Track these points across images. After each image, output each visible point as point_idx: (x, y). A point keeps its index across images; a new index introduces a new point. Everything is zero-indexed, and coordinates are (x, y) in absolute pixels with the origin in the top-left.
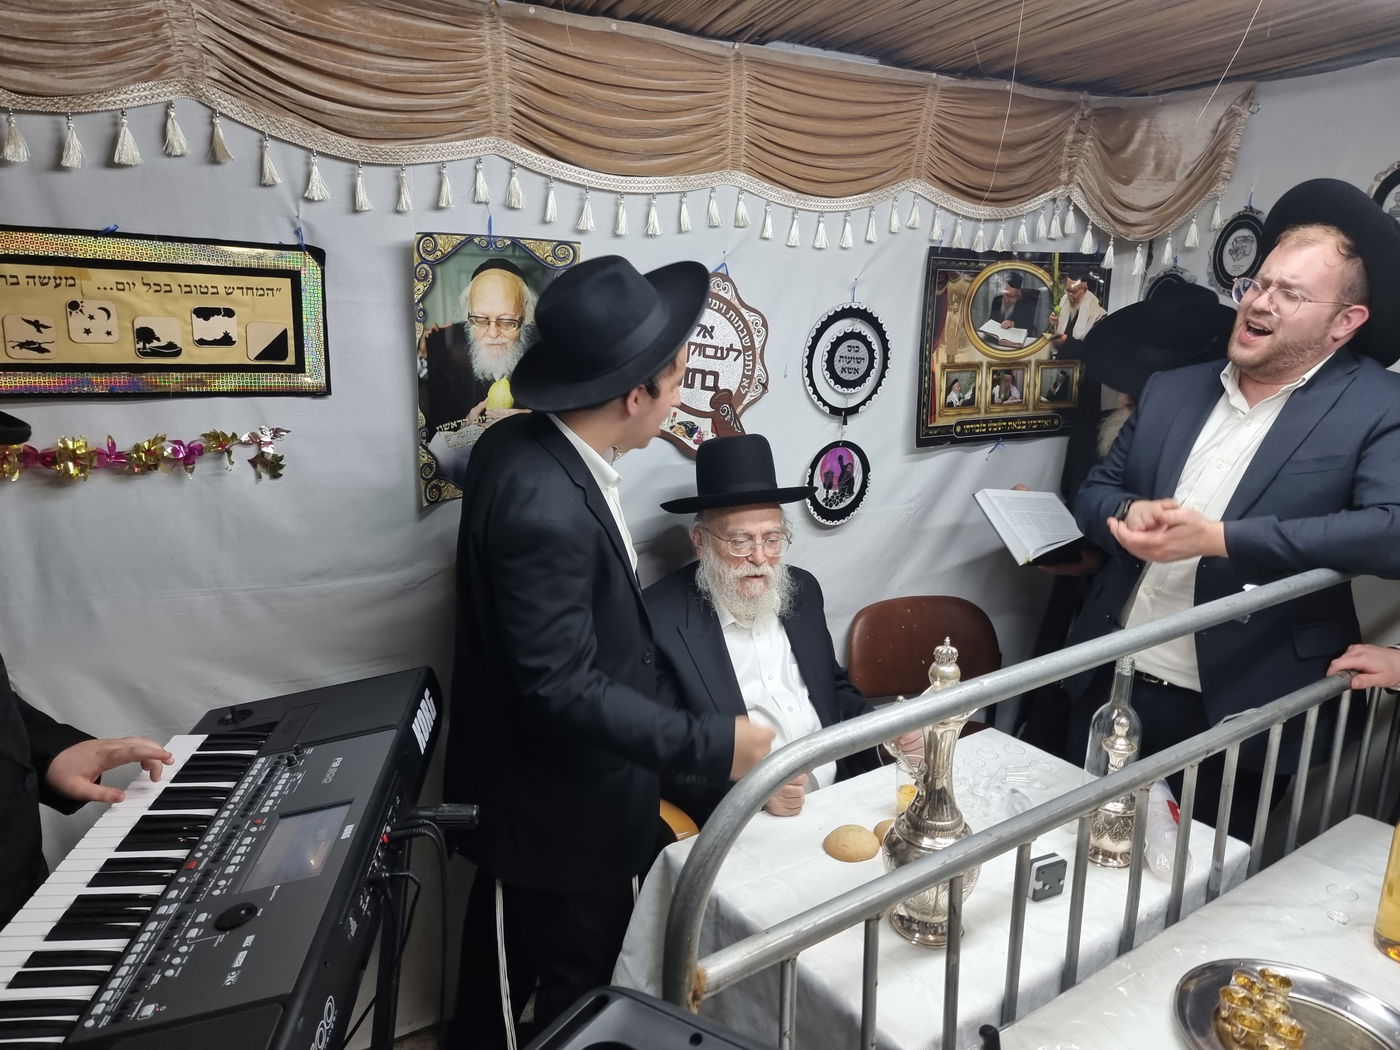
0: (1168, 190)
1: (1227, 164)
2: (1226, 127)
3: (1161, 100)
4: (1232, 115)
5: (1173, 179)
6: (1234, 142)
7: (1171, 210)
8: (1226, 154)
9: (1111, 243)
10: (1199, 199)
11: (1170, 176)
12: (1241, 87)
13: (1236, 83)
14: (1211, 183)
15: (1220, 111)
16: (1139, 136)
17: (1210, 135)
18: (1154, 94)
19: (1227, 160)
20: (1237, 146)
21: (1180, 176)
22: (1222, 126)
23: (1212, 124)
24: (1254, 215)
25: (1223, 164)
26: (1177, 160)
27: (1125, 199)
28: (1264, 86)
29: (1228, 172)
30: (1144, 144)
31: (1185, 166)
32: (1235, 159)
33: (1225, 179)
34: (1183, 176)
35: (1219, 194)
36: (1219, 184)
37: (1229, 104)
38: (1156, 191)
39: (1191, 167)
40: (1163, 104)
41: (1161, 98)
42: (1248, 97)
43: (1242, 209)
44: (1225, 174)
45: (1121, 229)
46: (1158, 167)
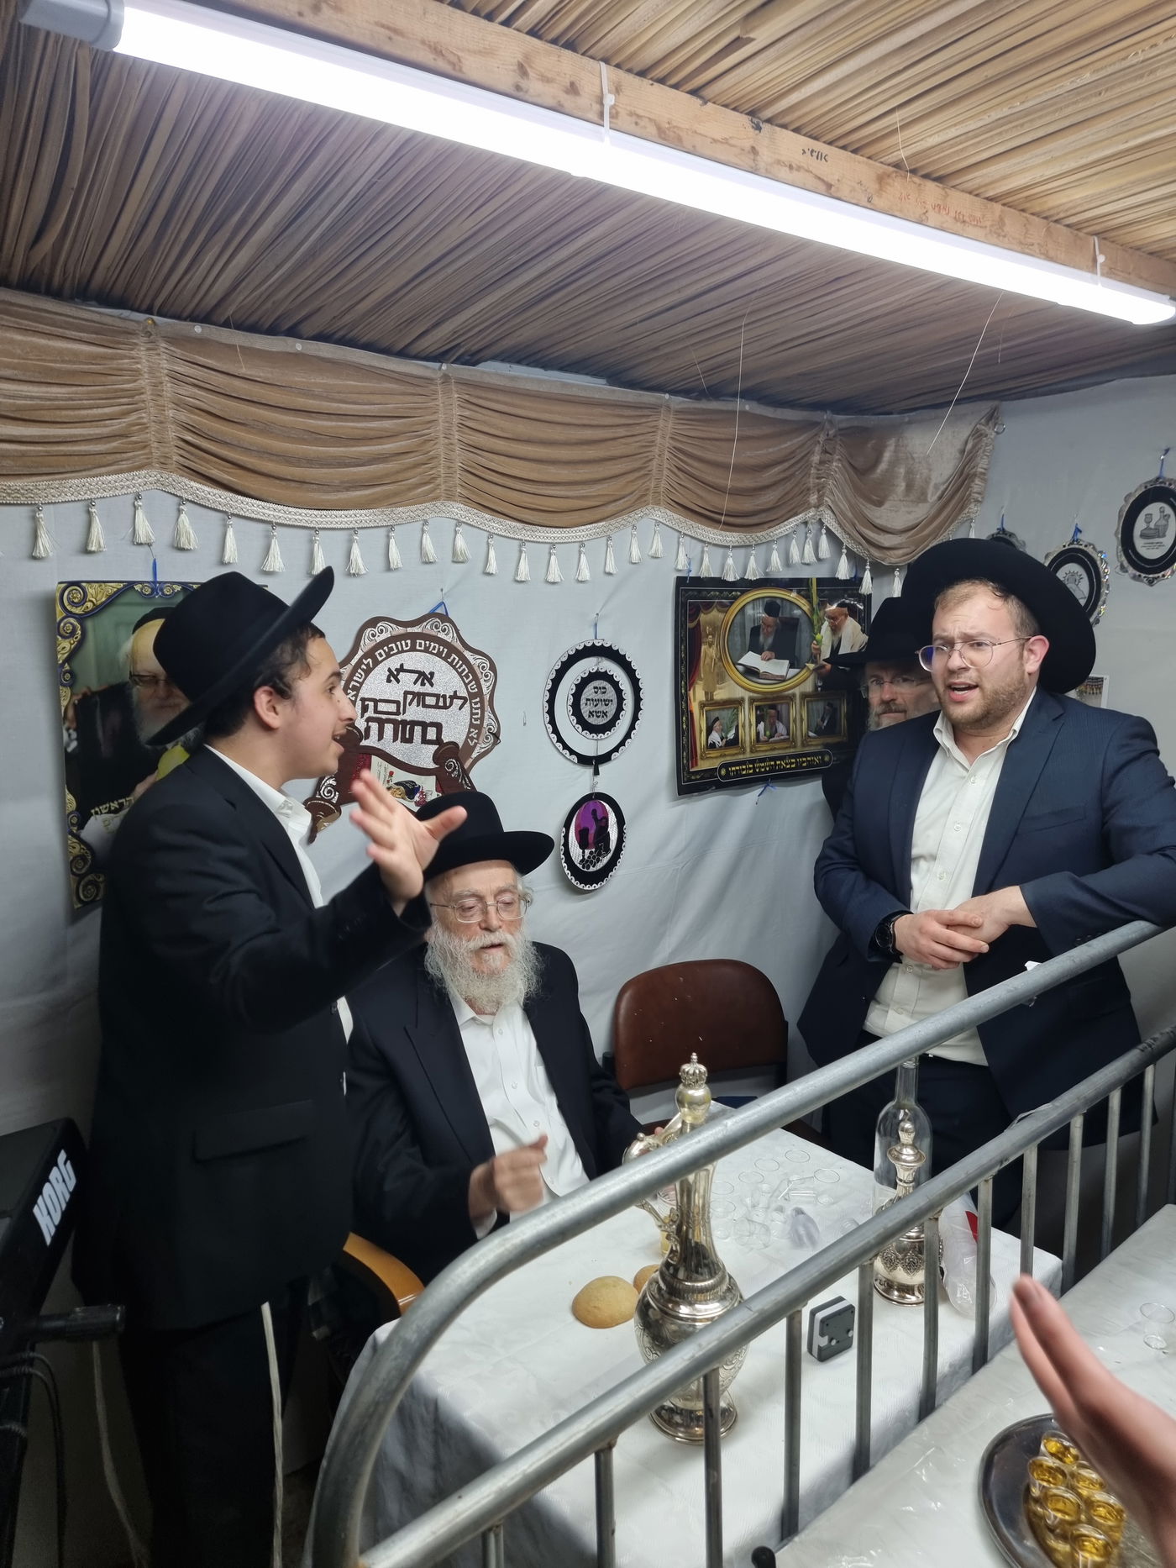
0: (920, 512)
1: (977, 485)
2: (974, 446)
3: (907, 419)
4: (977, 435)
5: (925, 500)
6: (982, 464)
7: (926, 532)
8: (975, 475)
9: (868, 567)
10: (952, 522)
11: (922, 497)
12: (985, 407)
13: (980, 403)
14: (962, 506)
15: (965, 432)
16: (887, 455)
17: (958, 455)
18: (899, 413)
19: (977, 481)
20: (985, 466)
21: (932, 497)
22: (969, 446)
23: (958, 444)
24: (1007, 537)
25: (972, 485)
26: (927, 481)
27: (878, 522)
28: (1006, 405)
29: (979, 493)
30: (894, 463)
31: (936, 487)
32: (985, 480)
33: (977, 501)
34: (935, 497)
35: (972, 516)
36: (972, 506)
37: (973, 425)
38: (909, 513)
39: (942, 488)
40: (910, 423)
41: (906, 417)
42: (992, 418)
43: (995, 531)
44: (976, 495)
45: (876, 553)
46: (909, 487)
